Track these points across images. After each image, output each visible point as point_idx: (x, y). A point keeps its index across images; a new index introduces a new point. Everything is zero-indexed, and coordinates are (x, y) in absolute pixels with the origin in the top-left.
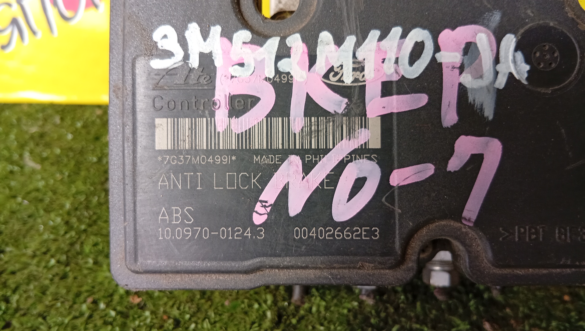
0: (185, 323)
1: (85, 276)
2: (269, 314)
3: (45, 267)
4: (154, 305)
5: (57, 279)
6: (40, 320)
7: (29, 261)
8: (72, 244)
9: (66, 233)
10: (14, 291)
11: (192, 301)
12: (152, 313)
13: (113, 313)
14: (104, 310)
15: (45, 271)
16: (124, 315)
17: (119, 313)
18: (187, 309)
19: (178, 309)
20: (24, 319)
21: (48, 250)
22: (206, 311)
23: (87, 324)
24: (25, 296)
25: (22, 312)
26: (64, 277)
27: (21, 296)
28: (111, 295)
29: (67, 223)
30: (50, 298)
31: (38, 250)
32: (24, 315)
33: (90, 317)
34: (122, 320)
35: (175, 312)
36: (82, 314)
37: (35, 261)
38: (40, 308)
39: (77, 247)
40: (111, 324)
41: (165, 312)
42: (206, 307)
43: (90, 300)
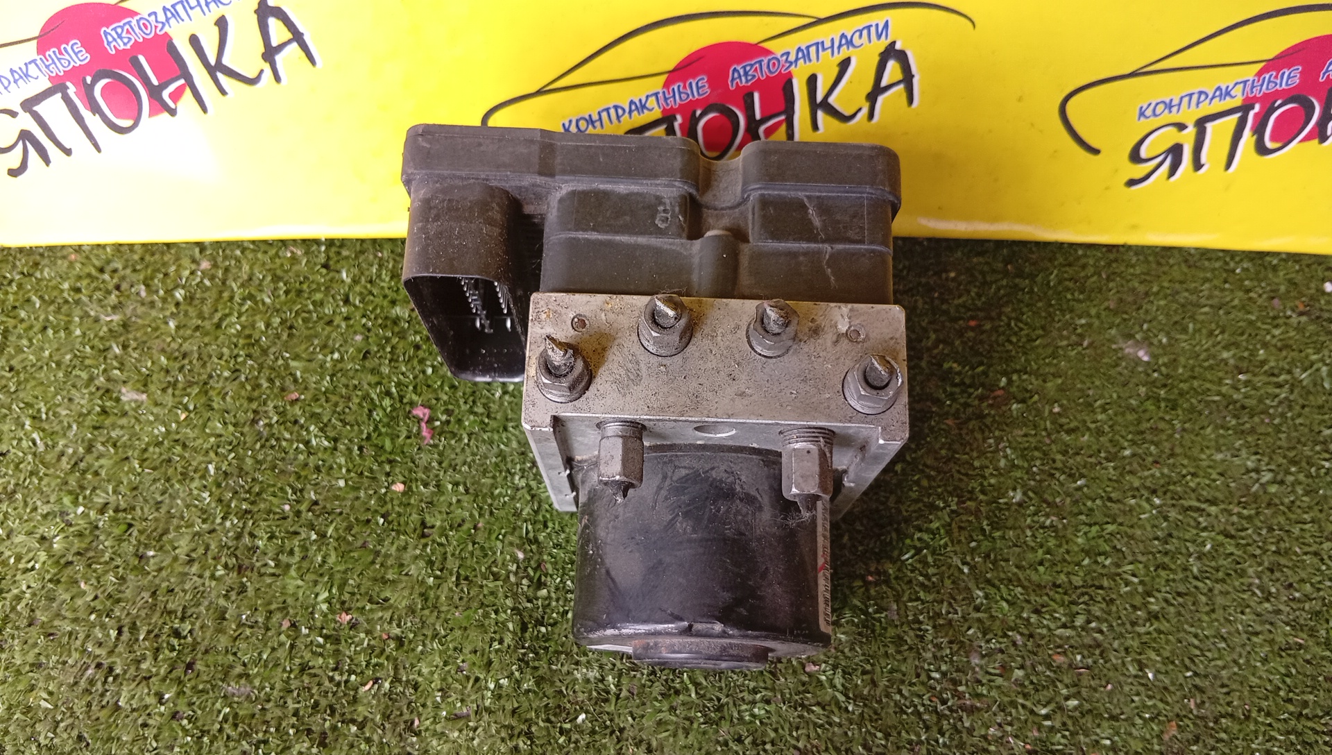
0: (410, 642)
1: (270, 585)
2: (510, 626)
3: (213, 577)
4: (368, 621)
5: (233, 595)
6: (231, 658)
7: (186, 570)
8: (239, 537)
9: (224, 518)
10: (183, 619)
11: (413, 612)
12: (368, 633)
13: (321, 640)
14: (308, 636)
15: (214, 583)
16: (334, 639)
17: (326, 637)
18: (409, 624)
19: (399, 626)
20: (210, 658)
21: (207, 549)
22: (434, 625)
23: (291, 659)
24: (198, 624)
25: (203, 649)
26: (242, 590)
27: (193, 624)
28: (312, 613)
29: (220, 501)
30: (234, 627)
31: (194, 550)
32: (206, 652)
33: (292, 646)
34: (334, 647)
35: (397, 631)
36: (281, 644)
37: (195, 569)
38: (223, 642)
39: (247, 539)
40: (321, 655)
41: (383, 630)
42: (432, 620)
43: (286, 624)
